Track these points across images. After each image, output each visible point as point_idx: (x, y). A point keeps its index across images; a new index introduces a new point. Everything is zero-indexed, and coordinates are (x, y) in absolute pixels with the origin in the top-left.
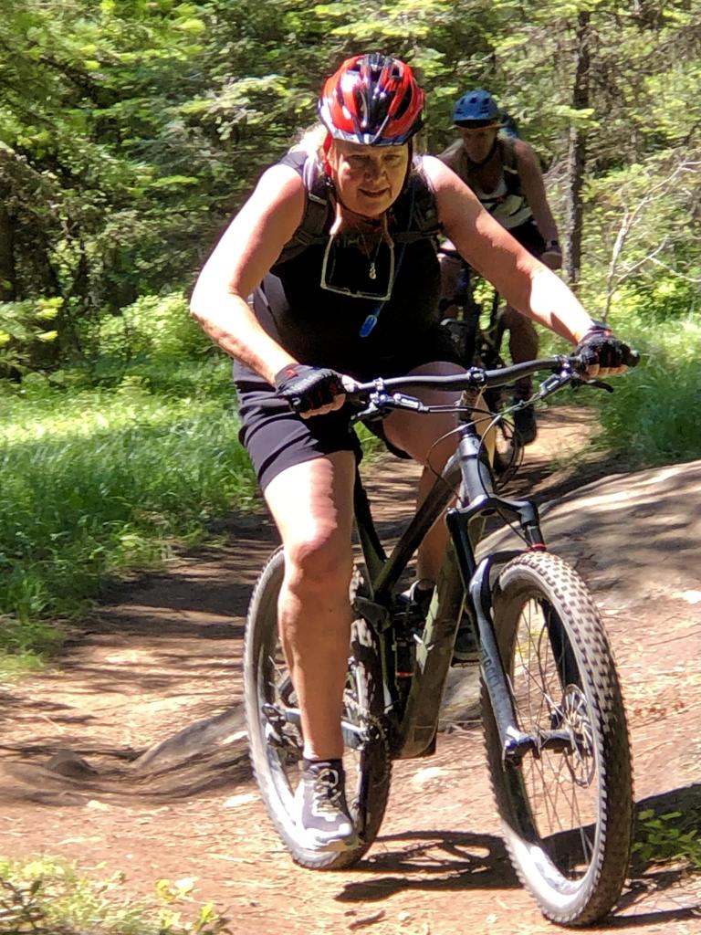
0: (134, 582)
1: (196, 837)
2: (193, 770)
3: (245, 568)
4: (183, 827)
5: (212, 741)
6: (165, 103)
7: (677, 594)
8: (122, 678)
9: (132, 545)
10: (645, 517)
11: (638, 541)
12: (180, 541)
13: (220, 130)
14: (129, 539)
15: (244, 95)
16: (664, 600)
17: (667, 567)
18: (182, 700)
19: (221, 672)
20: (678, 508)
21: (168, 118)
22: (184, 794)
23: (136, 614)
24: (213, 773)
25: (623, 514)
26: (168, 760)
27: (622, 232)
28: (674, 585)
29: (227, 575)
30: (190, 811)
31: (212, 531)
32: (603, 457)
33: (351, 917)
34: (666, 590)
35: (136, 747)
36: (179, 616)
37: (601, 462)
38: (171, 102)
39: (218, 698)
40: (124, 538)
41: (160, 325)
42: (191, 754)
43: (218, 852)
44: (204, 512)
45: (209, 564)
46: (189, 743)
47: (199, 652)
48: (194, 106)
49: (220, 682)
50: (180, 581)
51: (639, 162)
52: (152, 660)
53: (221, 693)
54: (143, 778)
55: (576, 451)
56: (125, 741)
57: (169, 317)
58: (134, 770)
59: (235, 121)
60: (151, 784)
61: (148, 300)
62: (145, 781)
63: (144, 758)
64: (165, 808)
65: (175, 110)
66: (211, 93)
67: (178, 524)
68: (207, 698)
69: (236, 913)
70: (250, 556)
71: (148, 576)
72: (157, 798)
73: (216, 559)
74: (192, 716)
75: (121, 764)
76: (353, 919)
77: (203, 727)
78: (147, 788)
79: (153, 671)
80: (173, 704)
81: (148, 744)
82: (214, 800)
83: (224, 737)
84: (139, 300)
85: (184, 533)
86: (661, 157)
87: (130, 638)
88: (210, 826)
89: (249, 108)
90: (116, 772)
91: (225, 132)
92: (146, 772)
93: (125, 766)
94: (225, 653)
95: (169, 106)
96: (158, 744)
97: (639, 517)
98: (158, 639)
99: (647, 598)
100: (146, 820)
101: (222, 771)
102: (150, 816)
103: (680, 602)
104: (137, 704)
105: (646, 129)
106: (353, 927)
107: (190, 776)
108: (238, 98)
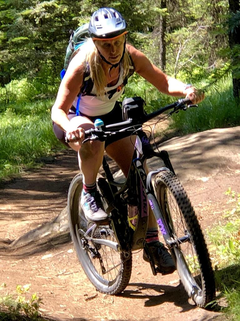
0: (10, 181)
1: (32, 270)
2: (31, 246)
3: (49, 175)
4: (27, 267)
5: (37, 236)
6: (16, 11)
7: (199, 179)
8: (6, 215)
9: (9, 168)
10: (187, 151)
11: (184, 160)
12: (26, 166)
13: (36, 20)
14: (7, 166)
15: (43, 8)
16: (194, 181)
17: (195, 169)
18: (27, 222)
19: (41, 212)
20: (198, 148)
21: (17, 17)
22: (28, 255)
23: (11, 192)
24: (38, 247)
25: (179, 151)
26: (22, 243)
27: (179, 52)
28: (197, 175)
29: (43, 177)
30: (29, 261)
31: (37, 162)
32: (173, 131)
33: (86, 296)
34: (195, 177)
35: (11, 239)
36: (26, 192)
37: (173, 133)
38: (18, 11)
39: (40, 221)
40: (6, 165)
41: (19, 90)
42: (30, 241)
43: (40, 275)
44: (34, 155)
45: (36, 174)
46: (29, 237)
47: (32, 205)
48: (26, 12)
49: (40, 215)
50: (25, 180)
51: (185, 27)
52: (15, 208)
53: (41, 219)
54: (14, 250)
55: (164, 129)
56: (7, 237)
57: (22, 87)
58: (11, 247)
59: (41, 17)
60: (16, 252)
61: (15, 81)
62: (14, 251)
63: (14, 243)
64: (21, 260)
65: (20, 14)
66: (32, 7)
67: (25, 160)
68: (36, 221)
69: (45, 296)
70: (50, 170)
71: (15, 179)
72: (18, 257)
73: (38, 172)
74: (31, 228)
75: (6, 245)
76: (87, 297)
77: (34, 231)
78: (15, 253)
79: (16, 212)
80: (24, 223)
81: (15, 238)
82: (38, 257)
83: (42, 234)
84: (11, 81)
85: (27, 163)
86: (193, 25)
87: (8, 201)
88: (36, 266)
89: (45, 12)
90: (4, 248)
91: (37, 21)
92: (14, 248)
93: (7, 246)
94: (42, 205)
95: (17, 12)
96: (19, 238)
97: (185, 152)
98: (18, 201)
99: (189, 180)
100: (14, 265)
101: (41, 246)
102: (15, 263)
103: (200, 181)
104: (12, 224)
105: (187, 15)
106: (87, 300)
107: (30, 249)
108: (41, 9)
